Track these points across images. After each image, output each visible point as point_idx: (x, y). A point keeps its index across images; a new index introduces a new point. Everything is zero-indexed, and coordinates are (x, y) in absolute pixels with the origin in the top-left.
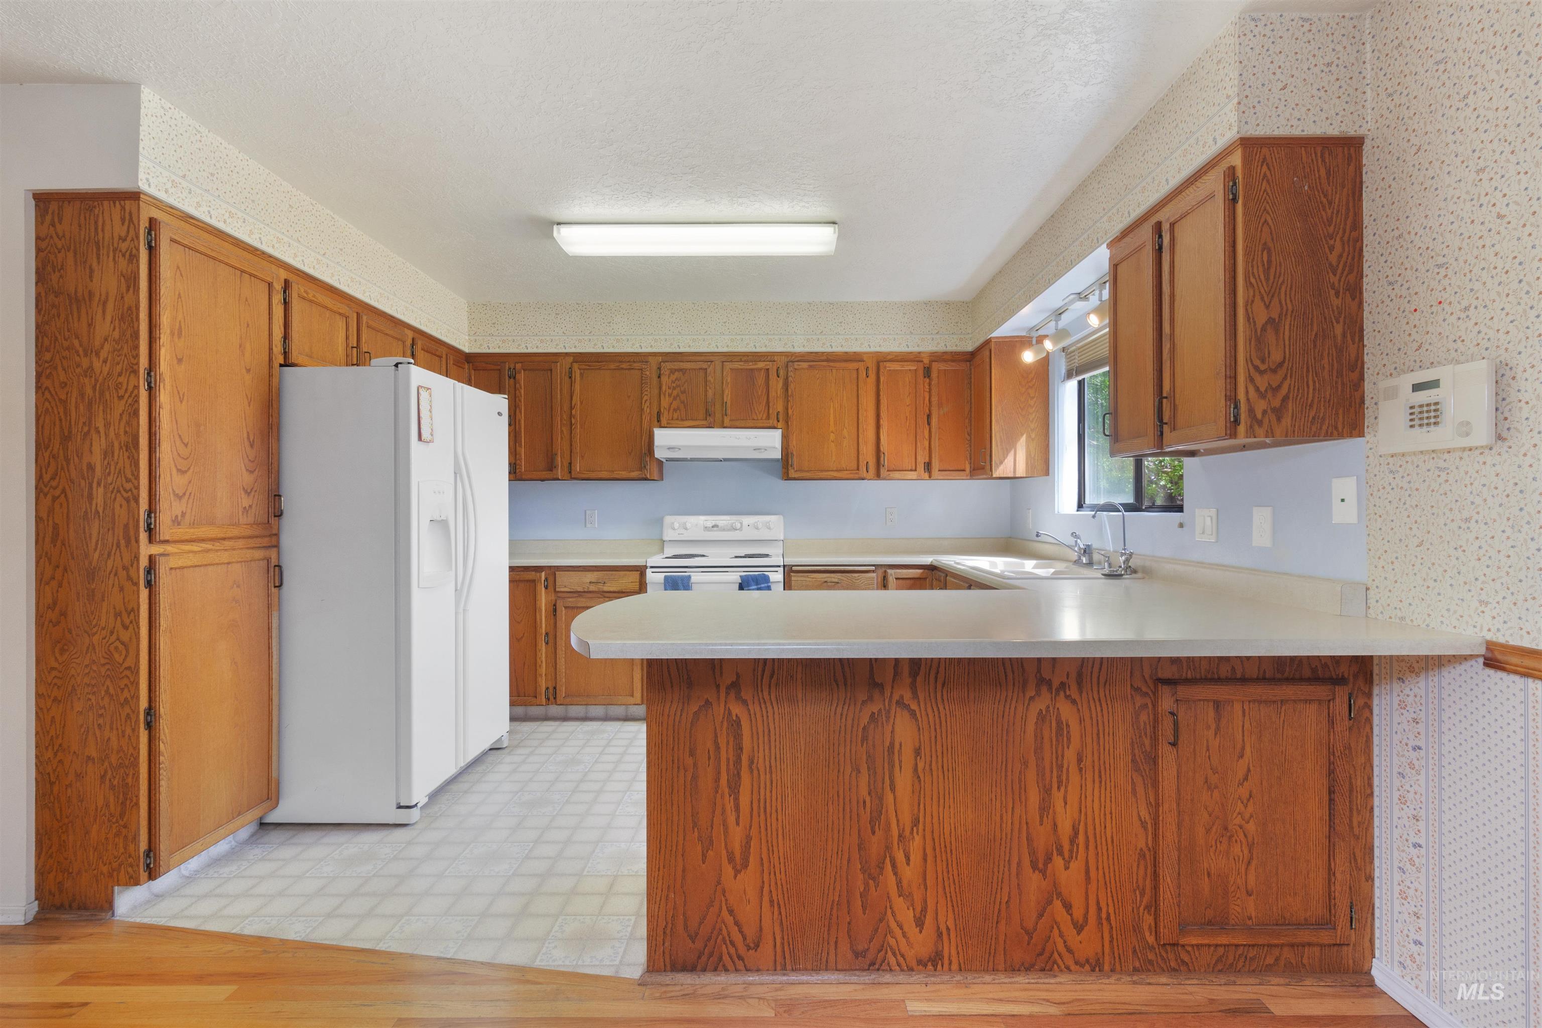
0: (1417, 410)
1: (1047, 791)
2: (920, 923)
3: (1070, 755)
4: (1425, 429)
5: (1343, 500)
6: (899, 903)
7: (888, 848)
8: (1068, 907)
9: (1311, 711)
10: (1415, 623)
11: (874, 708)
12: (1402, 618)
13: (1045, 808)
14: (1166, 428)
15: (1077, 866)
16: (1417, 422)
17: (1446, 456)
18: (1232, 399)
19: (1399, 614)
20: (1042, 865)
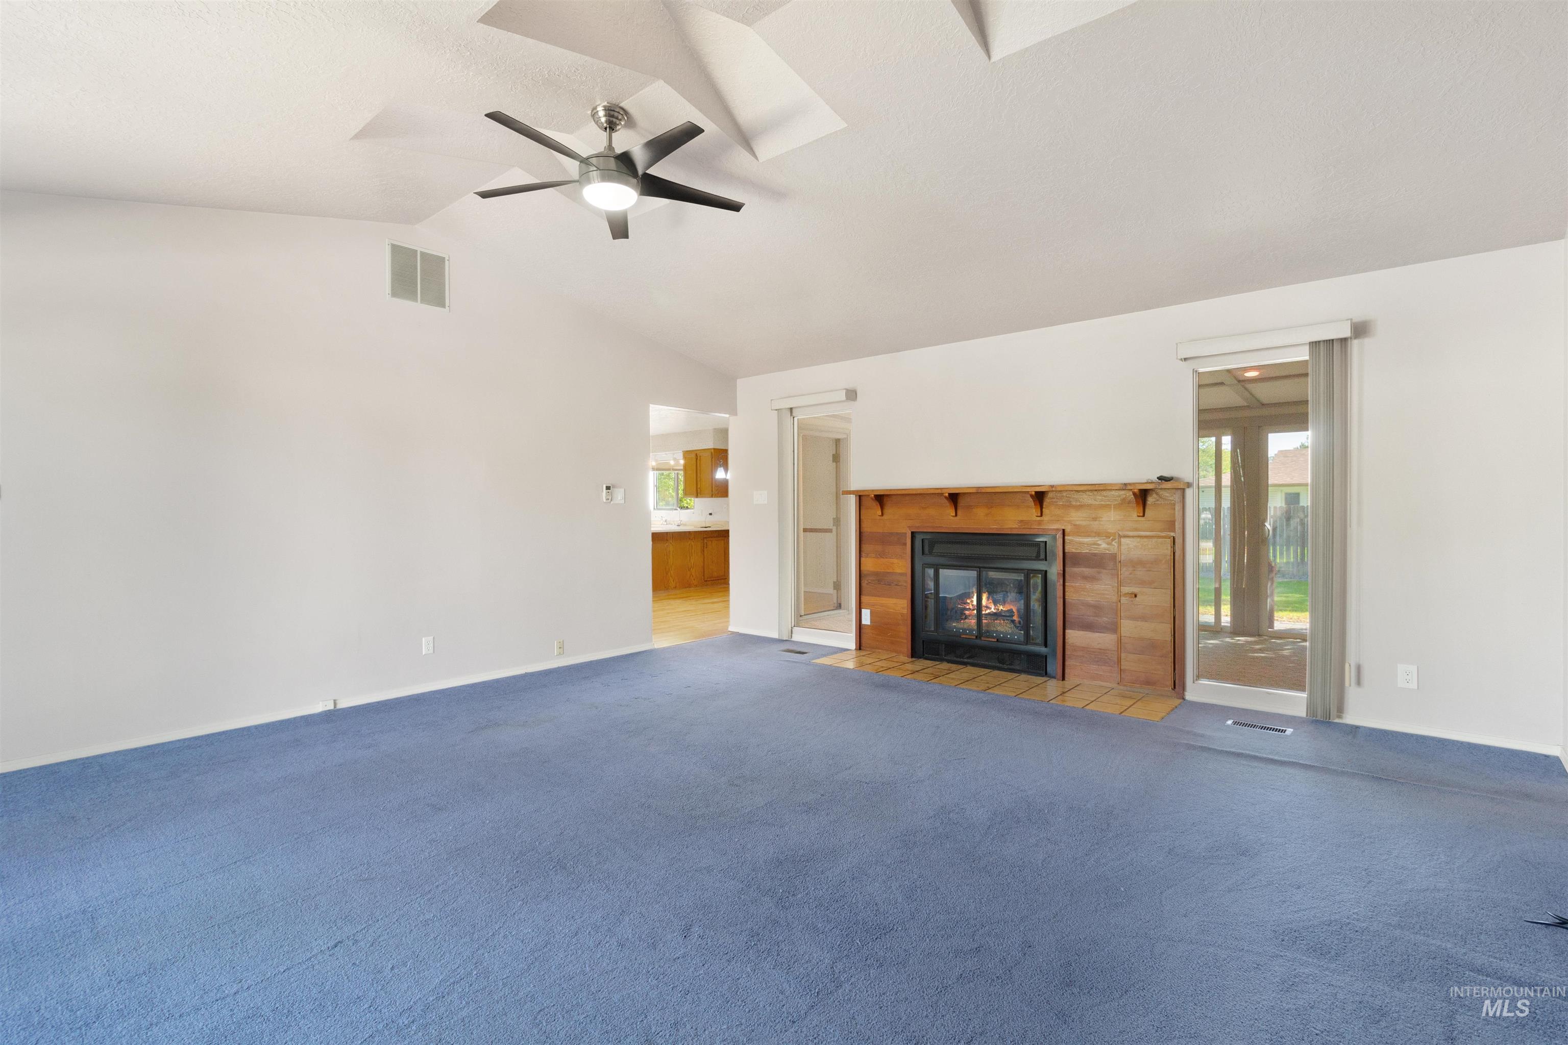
1: (690, 558)
2: (674, 581)
3: (693, 551)
6: (671, 578)
7: (669, 569)
8: (693, 576)
9: (723, 541)
11: (667, 544)
13: (690, 560)
14: (699, 494)
15: (694, 570)
18: (712, 491)
20: (689, 570)
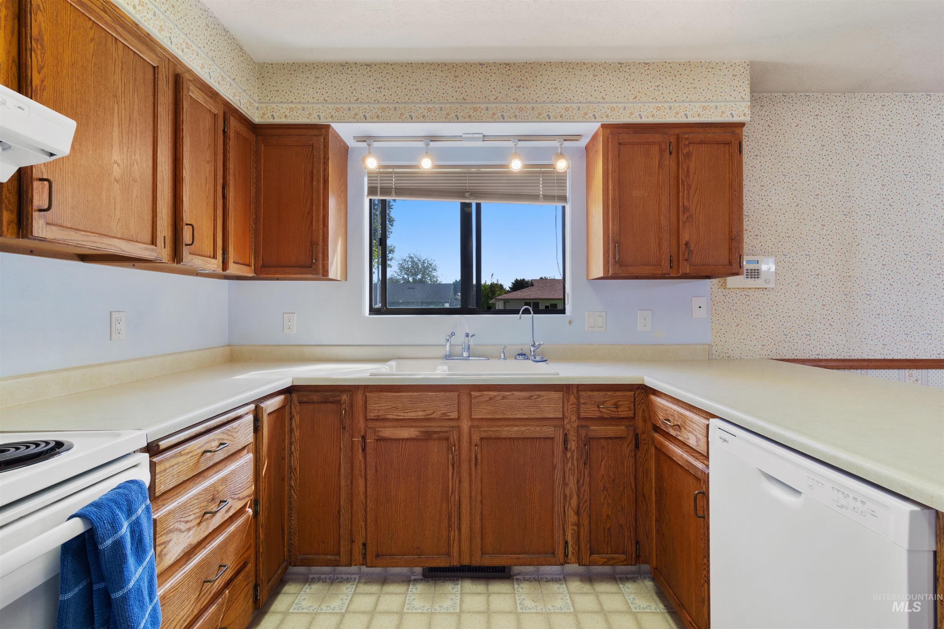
0: (749, 271)
4: (753, 279)
5: (700, 307)
10: (735, 358)
12: (729, 357)
16: (749, 276)
17: (749, 290)
19: (727, 355)
